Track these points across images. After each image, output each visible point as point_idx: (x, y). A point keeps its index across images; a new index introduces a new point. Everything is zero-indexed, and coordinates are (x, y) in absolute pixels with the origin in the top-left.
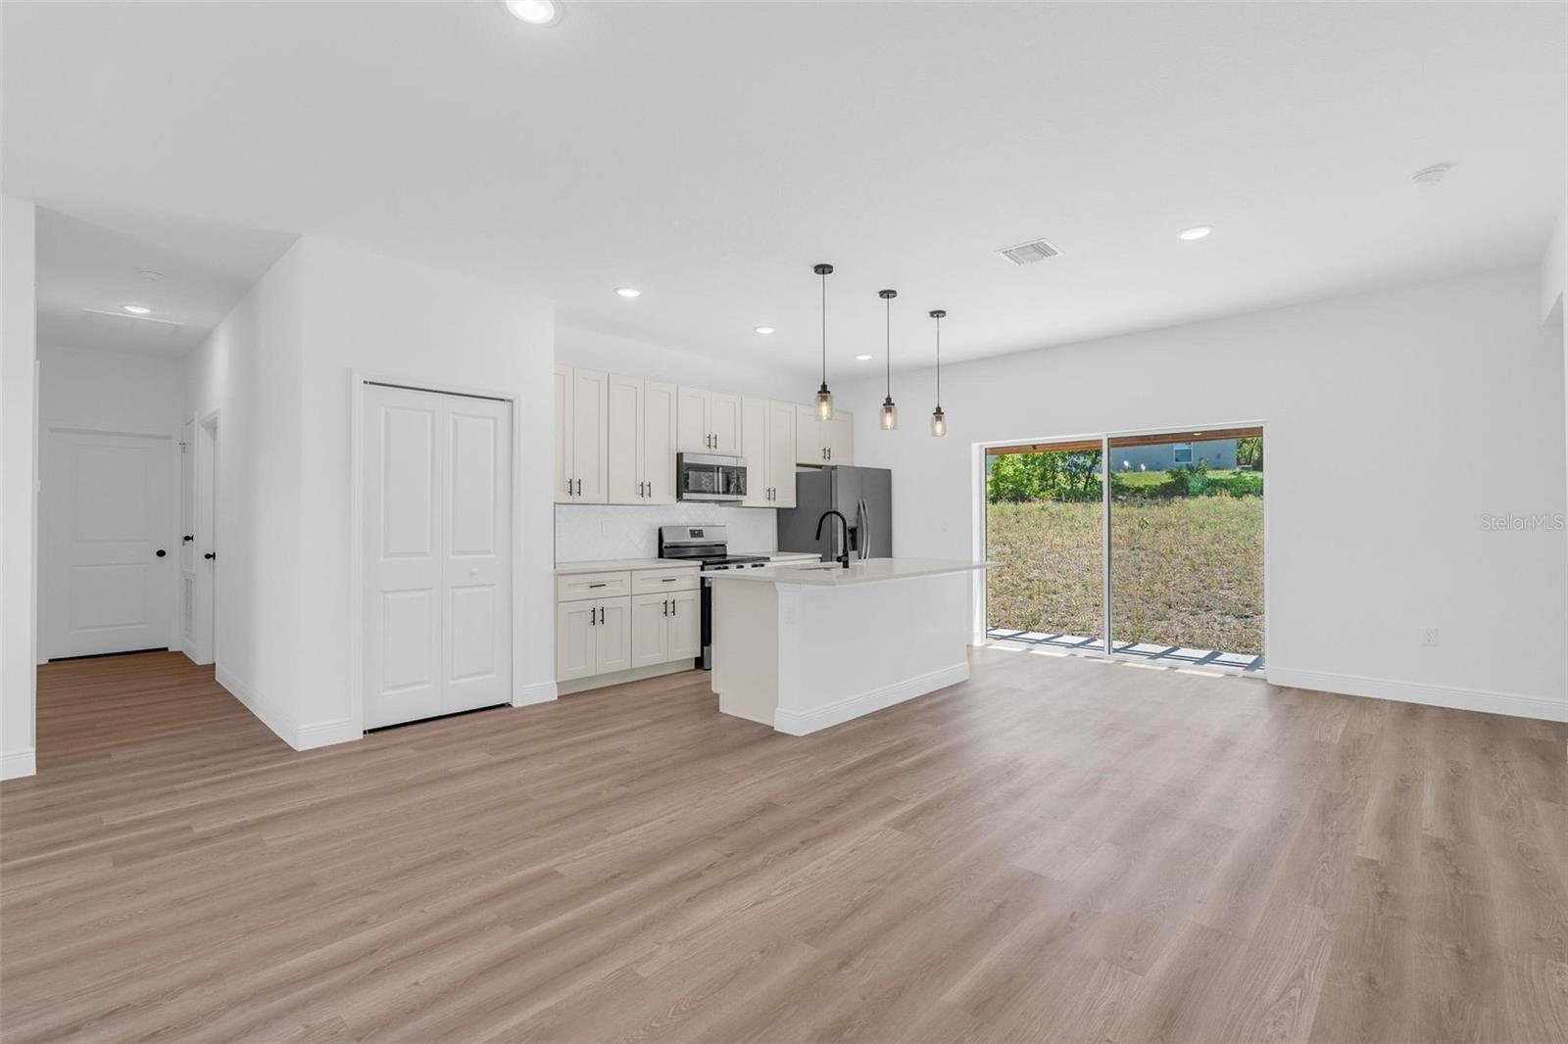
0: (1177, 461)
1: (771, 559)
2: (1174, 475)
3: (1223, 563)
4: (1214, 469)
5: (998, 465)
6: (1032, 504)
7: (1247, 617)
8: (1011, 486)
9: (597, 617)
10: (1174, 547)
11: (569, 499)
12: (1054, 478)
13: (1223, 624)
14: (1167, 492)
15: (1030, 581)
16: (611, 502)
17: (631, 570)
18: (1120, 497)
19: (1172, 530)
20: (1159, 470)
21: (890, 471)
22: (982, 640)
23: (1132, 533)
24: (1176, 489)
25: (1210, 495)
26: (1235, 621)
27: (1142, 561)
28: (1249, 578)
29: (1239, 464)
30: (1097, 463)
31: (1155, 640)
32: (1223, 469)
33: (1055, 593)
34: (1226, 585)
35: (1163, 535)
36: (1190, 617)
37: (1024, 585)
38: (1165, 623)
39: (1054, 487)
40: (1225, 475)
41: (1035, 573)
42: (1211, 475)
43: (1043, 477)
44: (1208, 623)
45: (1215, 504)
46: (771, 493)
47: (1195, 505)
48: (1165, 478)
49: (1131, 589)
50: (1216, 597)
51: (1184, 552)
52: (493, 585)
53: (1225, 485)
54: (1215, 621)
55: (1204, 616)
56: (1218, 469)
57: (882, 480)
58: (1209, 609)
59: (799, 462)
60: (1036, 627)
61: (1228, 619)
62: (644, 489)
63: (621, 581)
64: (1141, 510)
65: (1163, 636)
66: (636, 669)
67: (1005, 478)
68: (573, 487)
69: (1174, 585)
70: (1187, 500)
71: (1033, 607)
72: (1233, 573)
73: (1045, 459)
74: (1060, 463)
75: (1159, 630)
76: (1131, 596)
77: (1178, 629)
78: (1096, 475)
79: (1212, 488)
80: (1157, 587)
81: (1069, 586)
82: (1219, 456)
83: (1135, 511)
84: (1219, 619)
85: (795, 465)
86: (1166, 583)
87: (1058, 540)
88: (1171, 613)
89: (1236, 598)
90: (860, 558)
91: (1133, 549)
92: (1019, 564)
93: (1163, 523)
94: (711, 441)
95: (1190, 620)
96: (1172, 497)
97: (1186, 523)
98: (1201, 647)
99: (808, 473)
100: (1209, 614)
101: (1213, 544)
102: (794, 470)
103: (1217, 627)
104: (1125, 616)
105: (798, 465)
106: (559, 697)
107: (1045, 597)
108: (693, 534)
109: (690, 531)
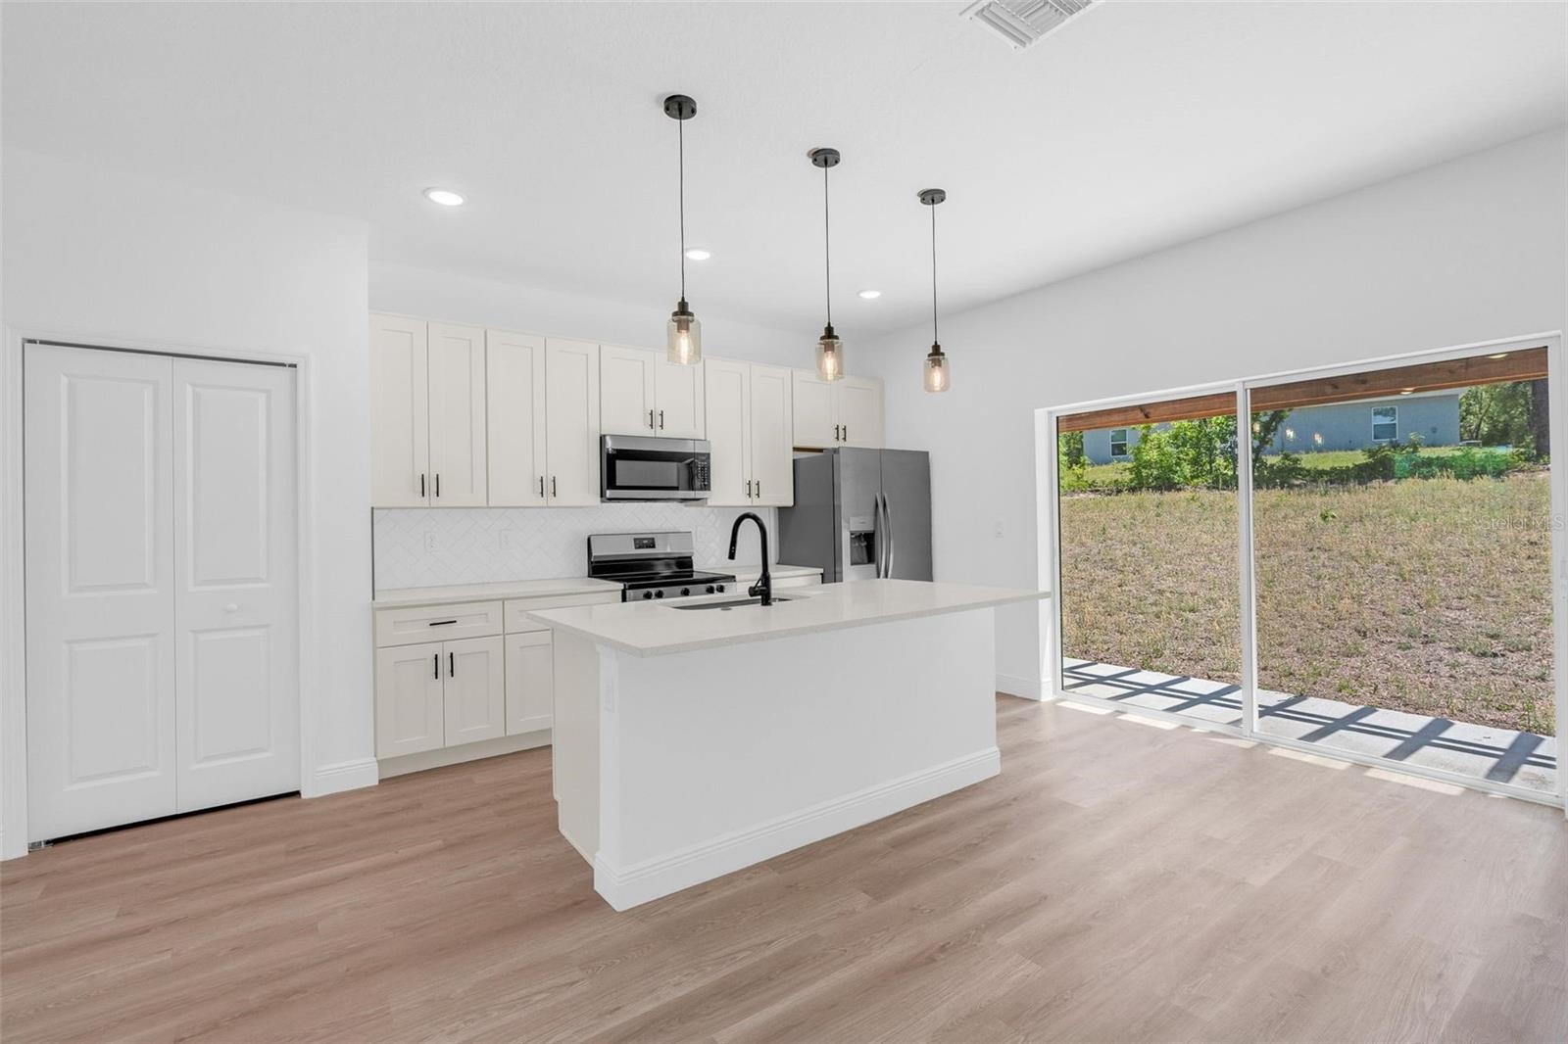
0: (1375, 438)
1: (737, 578)
2: (1372, 454)
3: (1449, 570)
4: (1428, 446)
5: (1138, 448)
6: (1182, 494)
7: (1495, 655)
8: (1155, 472)
9: (444, 666)
10: (1372, 547)
11: (419, 501)
12: (1211, 462)
13: (1454, 666)
14: (1363, 475)
15: (1161, 592)
16: (491, 505)
17: (503, 600)
18: (1297, 482)
19: (1370, 527)
20: (1352, 450)
21: (926, 454)
22: (1055, 692)
23: (1311, 528)
24: (1379, 469)
25: (1426, 478)
26: (1475, 661)
27: (1324, 566)
28: (1493, 592)
29: (1462, 440)
30: (1267, 443)
31: (1339, 693)
32: (1440, 446)
33: (1192, 610)
34: (1455, 603)
35: (1356, 531)
36: (1399, 653)
37: (1152, 599)
38: (1356, 662)
39: (1211, 473)
40: (1445, 452)
41: (1170, 582)
42: (1425, 453)
43: (1195, 462)
44: (1428, 663)
45: (1433, 489)
46: (753, 488)
47: (1404, 490)
48: (1360, 458)
49: (1304, 607)
50: (1439, 621)
51: (1388, 554)
52: (266, 626)
53: (1444, 464)
54: (1441, 660)
55: (1421, 652)
56: (1433, 446)
57: (916, 468)
58: (1428, 641)
59: (798, 444)
60: (1157, 663)
61: (1463, 657)
62: (546, 487)
63: (486, 614)
64: (1325, 499)
65: (1353, 682)
66: (509, 737)
67: (1148, 465)
68: (428, 486)
69: (1372, 601)
70: (1391, 483)
71: (1155, 632)
72: (1467, 584)
73: (1199, 440)
74: (1218, 444)
75: (1347, 672)
76: (1303, 617)
77: (1379, 673)
78: (1263, 457)
79: (1424, 469)
80: (1345, 605)
81: (1212, 601)
82: (1434, 430)
83: (1317, 500)
84: (1448, 657)
85: (791, 449)
86: (1357, 599)
87: (1206, 538)
88: (1367, 645)
89: (1474, 623)
90: (879, 577)
91: (1311, 550)
92: (1149, 569)
93: (1357, 515)
95: (1398, 658)
96: (1371, 481)
97: (1391, 515)
98: (1418, 709)
99: (808, 458)
100: (1430, 648)
101: (1431, 542)
102: (790, 456)
103: (1444, 670)
104: (1293, 648)
105: (796, 449)
106: (381, 781)
107: (1178, 616)
108: (640, 543)
109: (635, 540)
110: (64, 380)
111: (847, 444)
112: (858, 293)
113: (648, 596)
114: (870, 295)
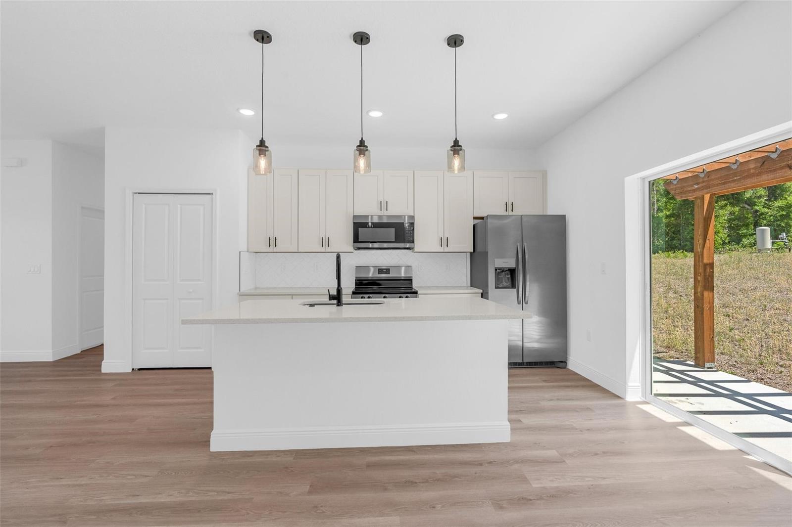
11: (268, 249)
16: (300, 251)
17: (292, 295)
21: (565, 216)
46: (443, 241)
59: (477, 215)
62: (325, 242)
68: (273, 242)
85: (472, 218)
94: (381, 205)
102: (472, 222)
105: (475, 218)
108: (381, 271)
109: (379, 269)
110: (144, 206)
111: (514, 213)
112: (493, 116)
113: (400, 297)
114: (501, 117)
